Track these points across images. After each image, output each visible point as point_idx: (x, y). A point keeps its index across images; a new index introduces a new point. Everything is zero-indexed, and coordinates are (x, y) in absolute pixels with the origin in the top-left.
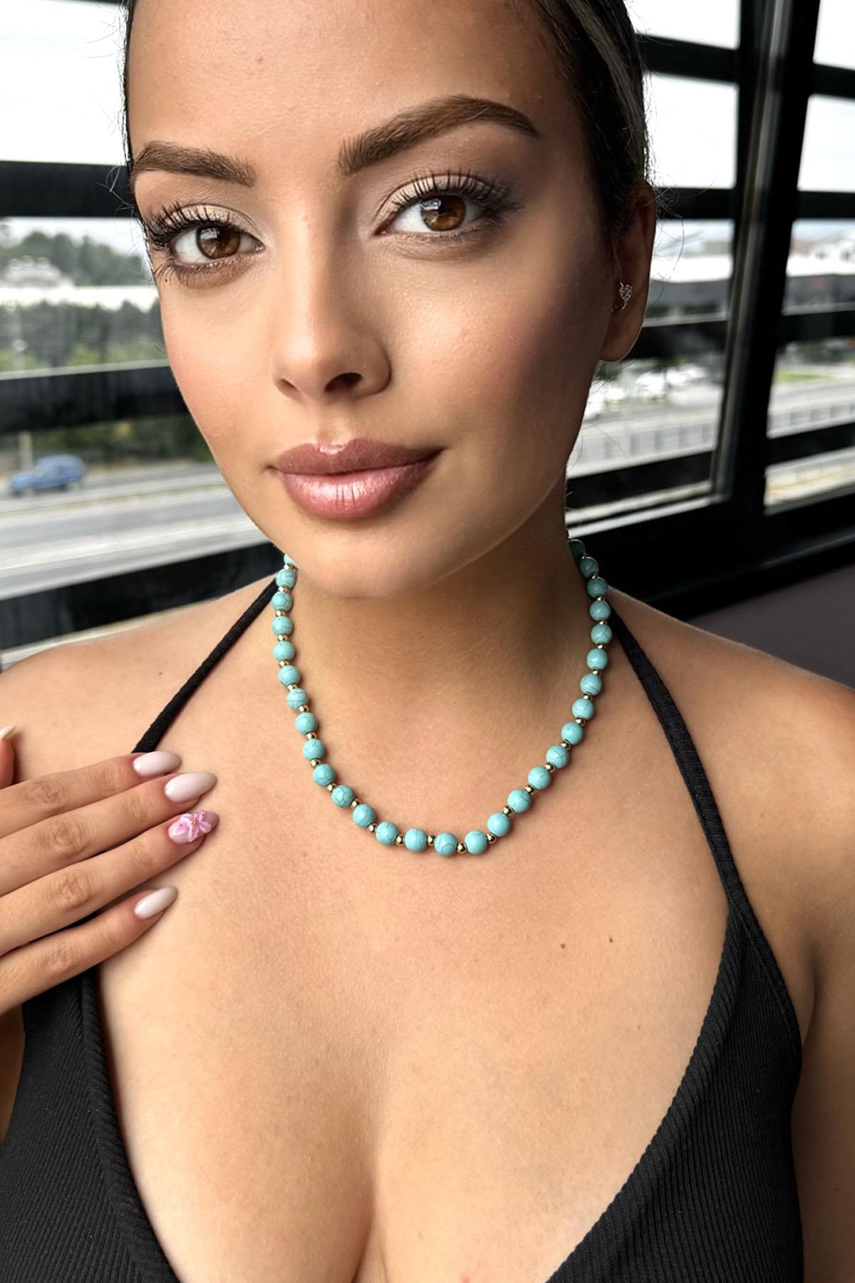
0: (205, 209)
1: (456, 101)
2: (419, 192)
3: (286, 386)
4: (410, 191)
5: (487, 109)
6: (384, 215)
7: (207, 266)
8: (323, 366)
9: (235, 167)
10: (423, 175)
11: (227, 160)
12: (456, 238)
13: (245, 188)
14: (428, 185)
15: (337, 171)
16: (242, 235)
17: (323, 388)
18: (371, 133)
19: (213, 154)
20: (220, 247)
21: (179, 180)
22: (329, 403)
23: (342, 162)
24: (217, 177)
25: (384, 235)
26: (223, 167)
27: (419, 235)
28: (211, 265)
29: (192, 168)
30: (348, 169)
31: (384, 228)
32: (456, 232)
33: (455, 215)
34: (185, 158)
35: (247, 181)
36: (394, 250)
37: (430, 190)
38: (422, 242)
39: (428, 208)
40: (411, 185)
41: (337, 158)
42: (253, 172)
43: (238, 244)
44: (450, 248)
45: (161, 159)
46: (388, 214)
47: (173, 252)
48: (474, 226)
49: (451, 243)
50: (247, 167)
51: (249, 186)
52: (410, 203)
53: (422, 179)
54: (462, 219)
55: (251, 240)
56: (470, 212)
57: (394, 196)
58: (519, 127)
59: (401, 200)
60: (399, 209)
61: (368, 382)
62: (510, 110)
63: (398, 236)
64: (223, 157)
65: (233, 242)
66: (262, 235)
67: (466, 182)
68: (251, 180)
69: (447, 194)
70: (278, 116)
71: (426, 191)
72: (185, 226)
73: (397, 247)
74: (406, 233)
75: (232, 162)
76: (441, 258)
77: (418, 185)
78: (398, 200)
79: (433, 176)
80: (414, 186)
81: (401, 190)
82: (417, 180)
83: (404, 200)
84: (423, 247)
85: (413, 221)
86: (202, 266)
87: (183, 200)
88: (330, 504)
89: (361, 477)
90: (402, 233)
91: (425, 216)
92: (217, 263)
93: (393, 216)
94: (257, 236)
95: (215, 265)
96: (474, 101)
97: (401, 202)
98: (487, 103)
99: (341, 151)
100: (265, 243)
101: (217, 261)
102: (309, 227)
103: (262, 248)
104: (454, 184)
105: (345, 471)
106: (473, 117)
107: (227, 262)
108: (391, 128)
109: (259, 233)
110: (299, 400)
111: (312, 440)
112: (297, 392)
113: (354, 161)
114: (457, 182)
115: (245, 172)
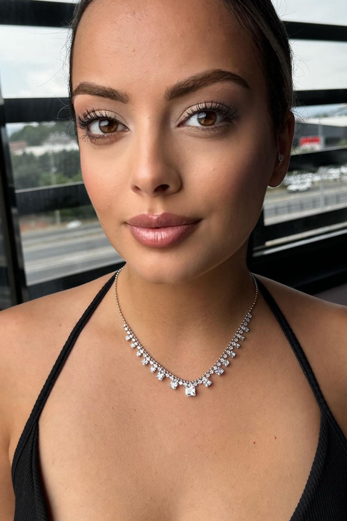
0: (105, 112)
1: (216, 72)
2: (199, 109)
3: (136, 189)
4: (195, 108)
5: (229, 76)
6: (182, 118)
7: (104, 136)
8: (154, 181)
9: (121, 95)
10: (201, 102)
11: (117, 92)
12: (213, 129)
13: (123, 104)
14: (202, 106)
15: (164, 99)
16: (119, 124)
17: (153, 190)
18: (179, 84)
19: (111, 89)
20: (109, 129)
21: (95, 99)
22: (155, 197)
23: (166, 96)
24: (112, 99)
25: (181, 127)
26: (115, 95)
27: (197, 127)
28: (106, 136)
29: (102, 94)
30: (168, 99)
31: (182, 124)
32: (213, 127)
33: (212, 119)
34: (98, 90)
35: (125, 101)
36: (185, 133)
37: (203, 109)
38: (198, 130)
39: (201, 117)
40: (195, 106)
41: (164, 94)
42: (128, 98)
43: (117, 128)
44: (210, 133)
45: (88, 90)
46: (184, 118)
47: (89, 130)
48: (221, 124)
49: (211, 132)
50: (126, 95)
51: (125, 103)
52: (194, 113)
53: (200, 103)
54: (215, 120)
55: (123, 126)
56: (219, 118)
57: (187, 110)
58: (242, 84)
59: (190, 112)
60: (189, 116)
61: (172, 188)
62: (238, 77)
63: (187, 127)
64: (115, 90)
65: (115, 127)
66: (128, 125)
67: (219, 106)
69: (211, 111)
70: (140, 75)
72: (96, 119)
73: (187, 132)
74: (191, 126)
75: (119, 93)
76: (206, 137)
77: (199, 106)
78: (188, 112)
79: (205, 103)
80: (197, 107)
81: (190, 108)
82: (198, 104)
83: (192, 112)
84: (198, 132)
85: (194, 121)
86: (102, 136)
87: (96, 108)
88: (152, 241)
89: (166, 229)
90: (189, 126)
91: (199, 120)
92: (108, 135)
93: (186, 119)
94: (126, 125)
95: (107, 136)
96: (223, 72)
97: (190, 113)
98: (229, 73)
99: (166, 91)
100: (130, 128)
101: (108, 134)
102: (150, 121)
103: (128, 130)
104: (214, 107)
105: (159, 226)
106: (223, 79)
107: (112, 135)
108: (188, 82)
109: (127, 124)
110: (140, 195)
111: (146, 212)
112: (141, 192)
113: (171, 95)
114: (215, 105)
115: (124, 97)
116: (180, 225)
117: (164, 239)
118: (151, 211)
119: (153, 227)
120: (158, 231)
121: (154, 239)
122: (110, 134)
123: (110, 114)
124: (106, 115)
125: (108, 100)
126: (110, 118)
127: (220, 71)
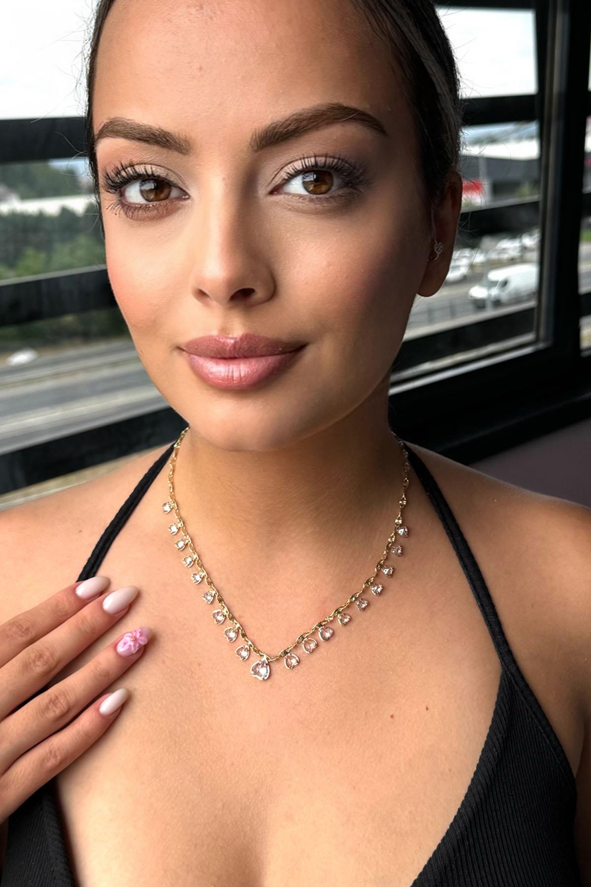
0: (151, 168)
1: (333, 107)
2: (305, 167)
3: (201, 294)
4: (298, 165)
5: (354, 115)
6: (278, 180)
7: (148, 206)
8: (230, 283)
9: (178, 141)
10: (308, 155)
11: (171, 136)
12: (327, 200)
13: (181, 155)
14: (311, 161)
15: (248, 148)
16: (173, 188)
17: (229, 298)
18: (274, 125)
19: (162, 130)
20: (156, 195)
21: (134, 146)
22: (231, 308)
23: (252, 143)
24: (164, 147)
25: (275, 194)
26: (167, 141)
27: (301, 196)
28: (151, 206)
29: (145, 139)
30: (256, 148)
31: (276, 190)
32: (327, 196)
33: (326, 183)
34: (140, 132)
35: (184, 151)
36: (283, 205)
37: (313, 166)
38: (303, 201)
39: (307, 179)
40: (300, 162)
41: (249, 140)
42: (189, 145)
43: (169, 194)
44: (323, 206)
45: (123, 131)
46: (281, 180)
47: (122, 195)
48: (340, 192)
49: (324, 204)
50: (186, 141)
51: (184, 154)
52: (297, 173)
53: (308, 158)
54: (332, 185)
55: (179, 190)
56: (336, 181)
57: (286, 168)
58: (375, 129)
59: (291, 171)
60: (288, 178)
61: (260, 293)
62: (370, 117)
63: (286, 196)
64: (169, 133)
65: (166, 191)
66: (188, 189)
67: (337, 163)
68: (187, 150)
69: (323, 169)
70: (210, 108)
71: (309, 166)
72: (135, 178)
73: (286, 203)
74: (292, 194)
75: (175, 138)
76: (317, 213)
77: (305, 162)
78: (288, 171)
79: (315, 156)
81: (291, 164)
82: (304, 158)
83: (293, 171)
84: (304, 204)
85: (297, 186)
86: (144, 206)
87: (135, 160)
88: (223, 379)
89: (247, 361)
90: (289, 194)
91: (305, 185)
92: (155, 205)
93: (283, 182)
94: (184, 189)
95: (153, 206)
96: (345, 108)
97: (291, 173)
98: (355, 111)
99: (252, 136)
100: (191, 194)
101: (155, 203)
102: (226, 185)
103: (187, 197)
104: (329, 163)
105: (236, 356)
106: (345, 119)
107: (162, 204)
108: (288, 122)
109: (186, 187)
110: (207, 305)
111: (215, 333)
112: (208, 299)
113: (261, 144)
114: (331, 162)
115: (184, 144)
116: (272, 355)
117: (245, 376)
118: (224, 330)
119: (226, 356)
120: (234, 364)
121: (228, 376)
122: (158, 203)
123: (159, 172)
124: (152, 172)
125: (156, 148)
126: (159, 176)
127: (340, 107)
